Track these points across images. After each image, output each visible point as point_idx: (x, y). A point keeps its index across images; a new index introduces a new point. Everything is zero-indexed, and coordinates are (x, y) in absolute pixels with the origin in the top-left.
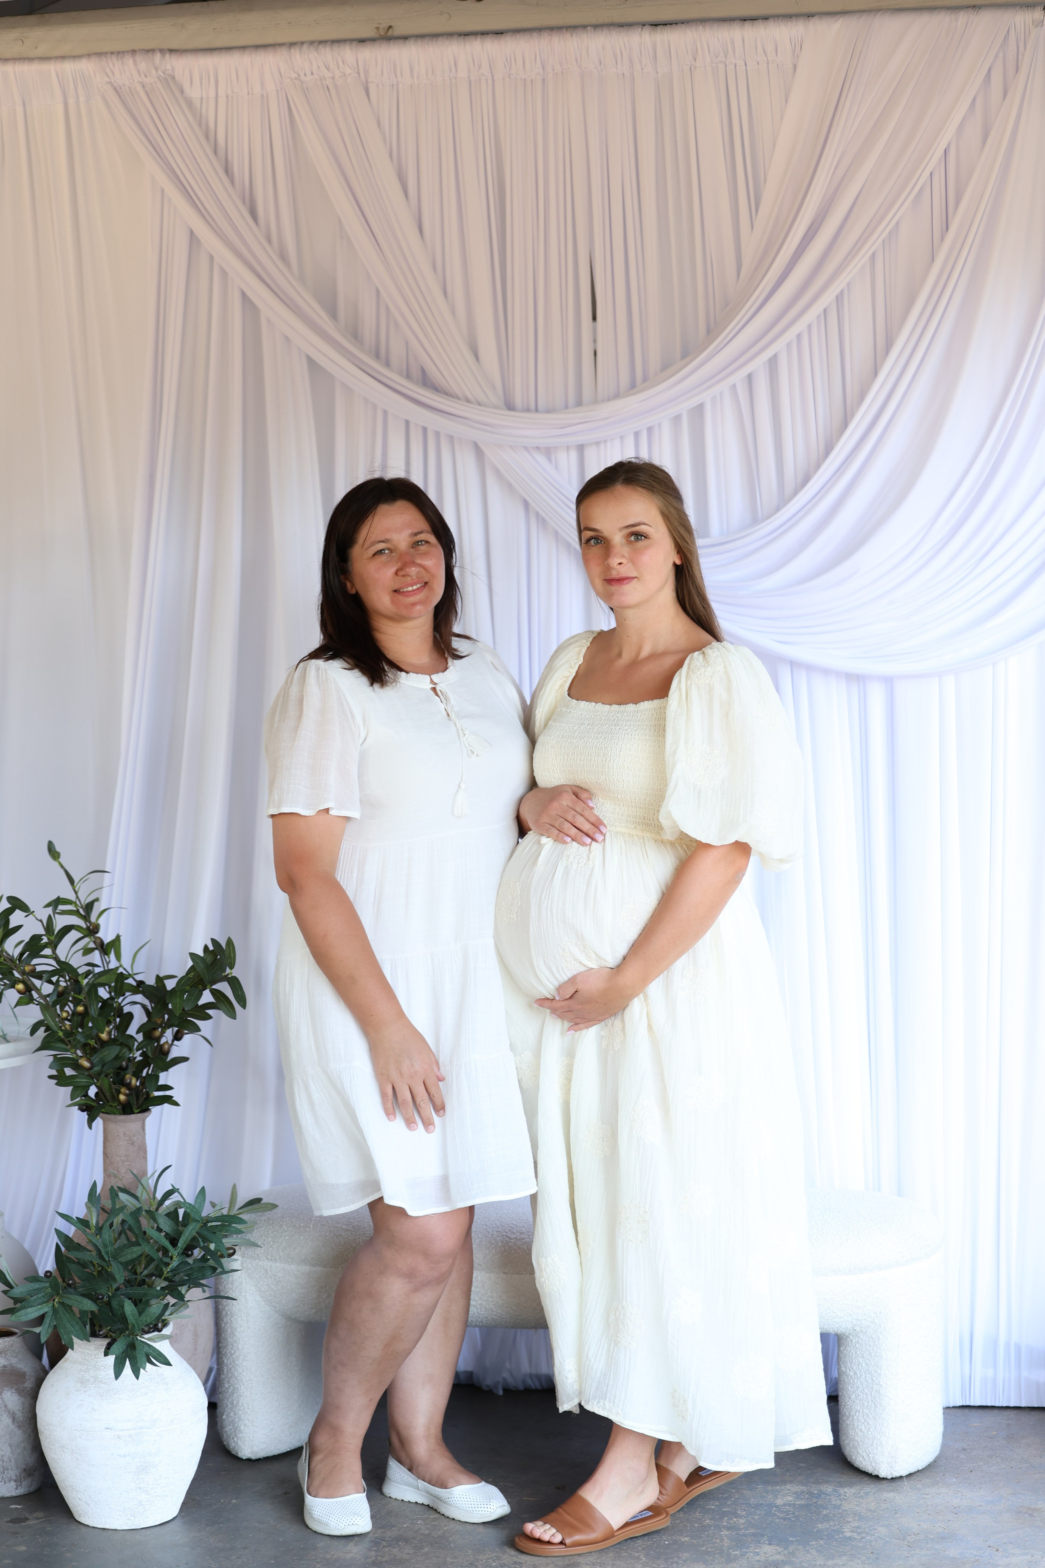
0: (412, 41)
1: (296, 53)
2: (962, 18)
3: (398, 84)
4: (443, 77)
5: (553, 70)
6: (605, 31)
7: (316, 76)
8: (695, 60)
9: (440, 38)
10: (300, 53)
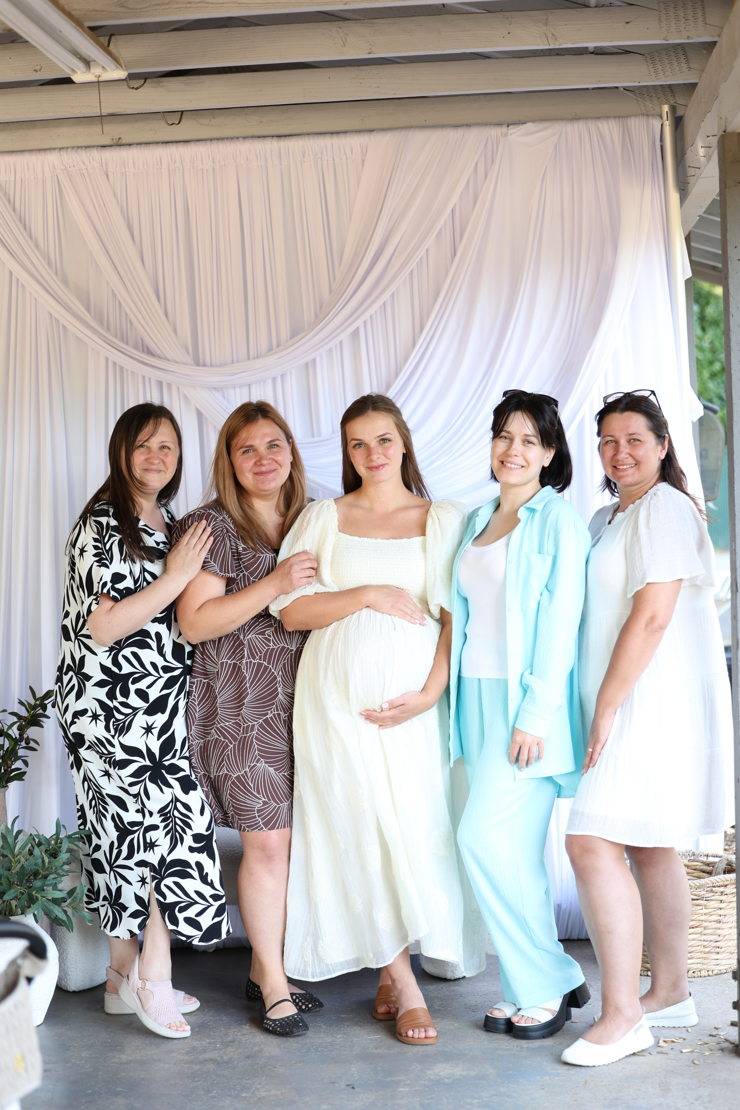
0: (134, 147)
1: (64, 154)
2: (460, 132)
3: (126, 172)
4: (153, 168)
5: (219, 163)
6: (250, 140)
7: (77, 168)
8: (304, 157)
9: (151, 145)
10: (67, 154)
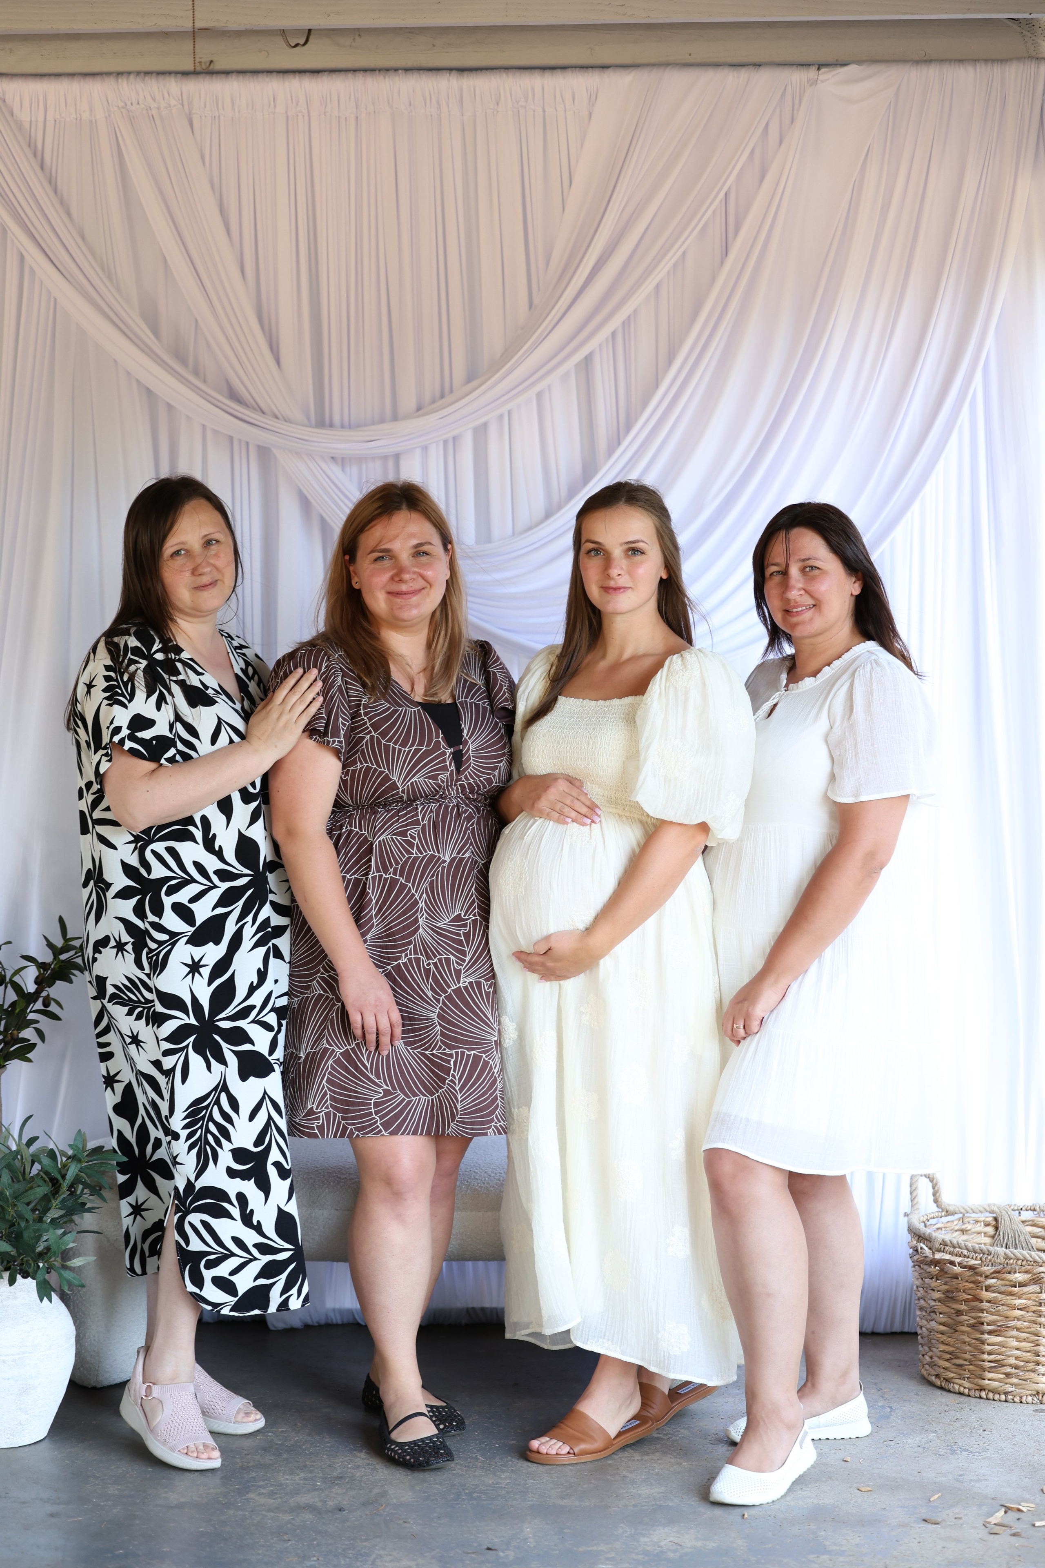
0: (234, 76)
1: (124, 83)
2: (744, 75)
3: (219, 117)
4: (263, 112)
5: (366, 109)
6: (416, 73)
7: (143, 106)
9: (260, 75)
10: (127, 83)
